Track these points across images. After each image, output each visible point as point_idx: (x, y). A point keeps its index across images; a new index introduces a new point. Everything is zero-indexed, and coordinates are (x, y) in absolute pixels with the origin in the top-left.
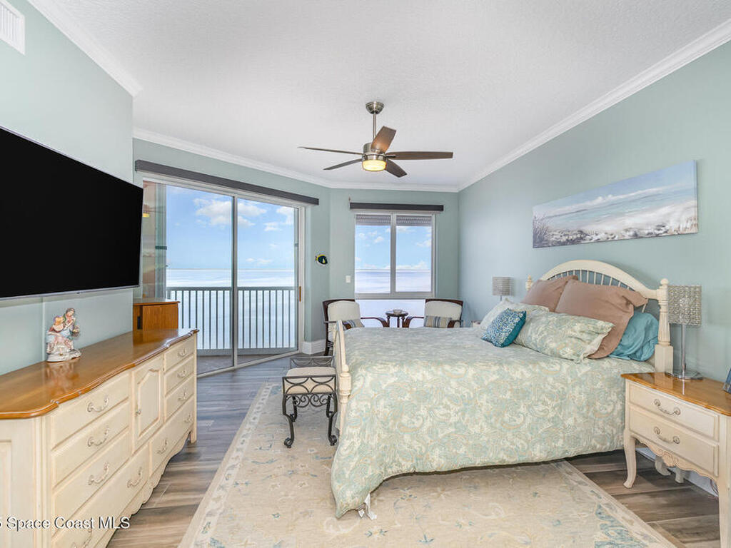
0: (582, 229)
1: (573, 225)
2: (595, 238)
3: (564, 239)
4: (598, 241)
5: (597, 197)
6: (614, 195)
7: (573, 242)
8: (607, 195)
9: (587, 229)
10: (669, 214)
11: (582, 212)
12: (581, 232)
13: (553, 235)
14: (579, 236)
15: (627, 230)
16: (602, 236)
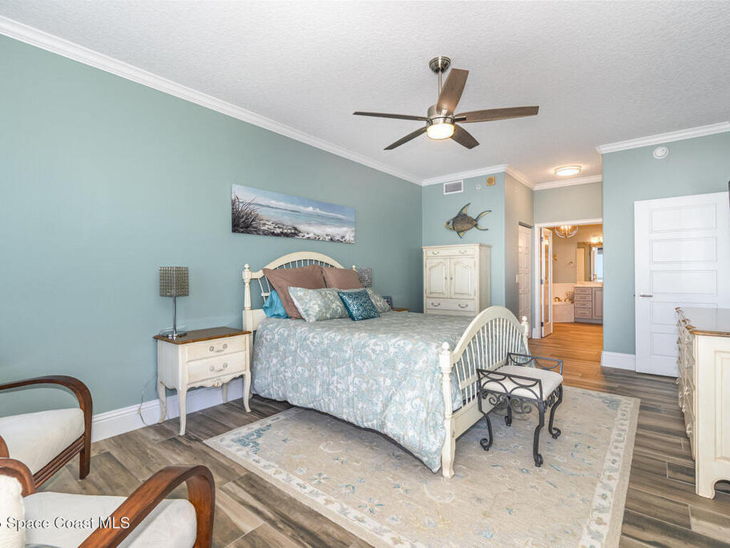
0: (296, 226)
1: (288, 221)
2: (307, 236)
3: (278, 231)
4: (309, 238)
5: (309, 207)
6: (320, 209)
7: (286, 235)
8: (316, 208)
9: (301, 227)
10: (346, 232)
11: (297, 213)
12: (295, 229)
13: (265, 224)
14: (293, 231)
15: (327, 235)
16: (311, 235)
